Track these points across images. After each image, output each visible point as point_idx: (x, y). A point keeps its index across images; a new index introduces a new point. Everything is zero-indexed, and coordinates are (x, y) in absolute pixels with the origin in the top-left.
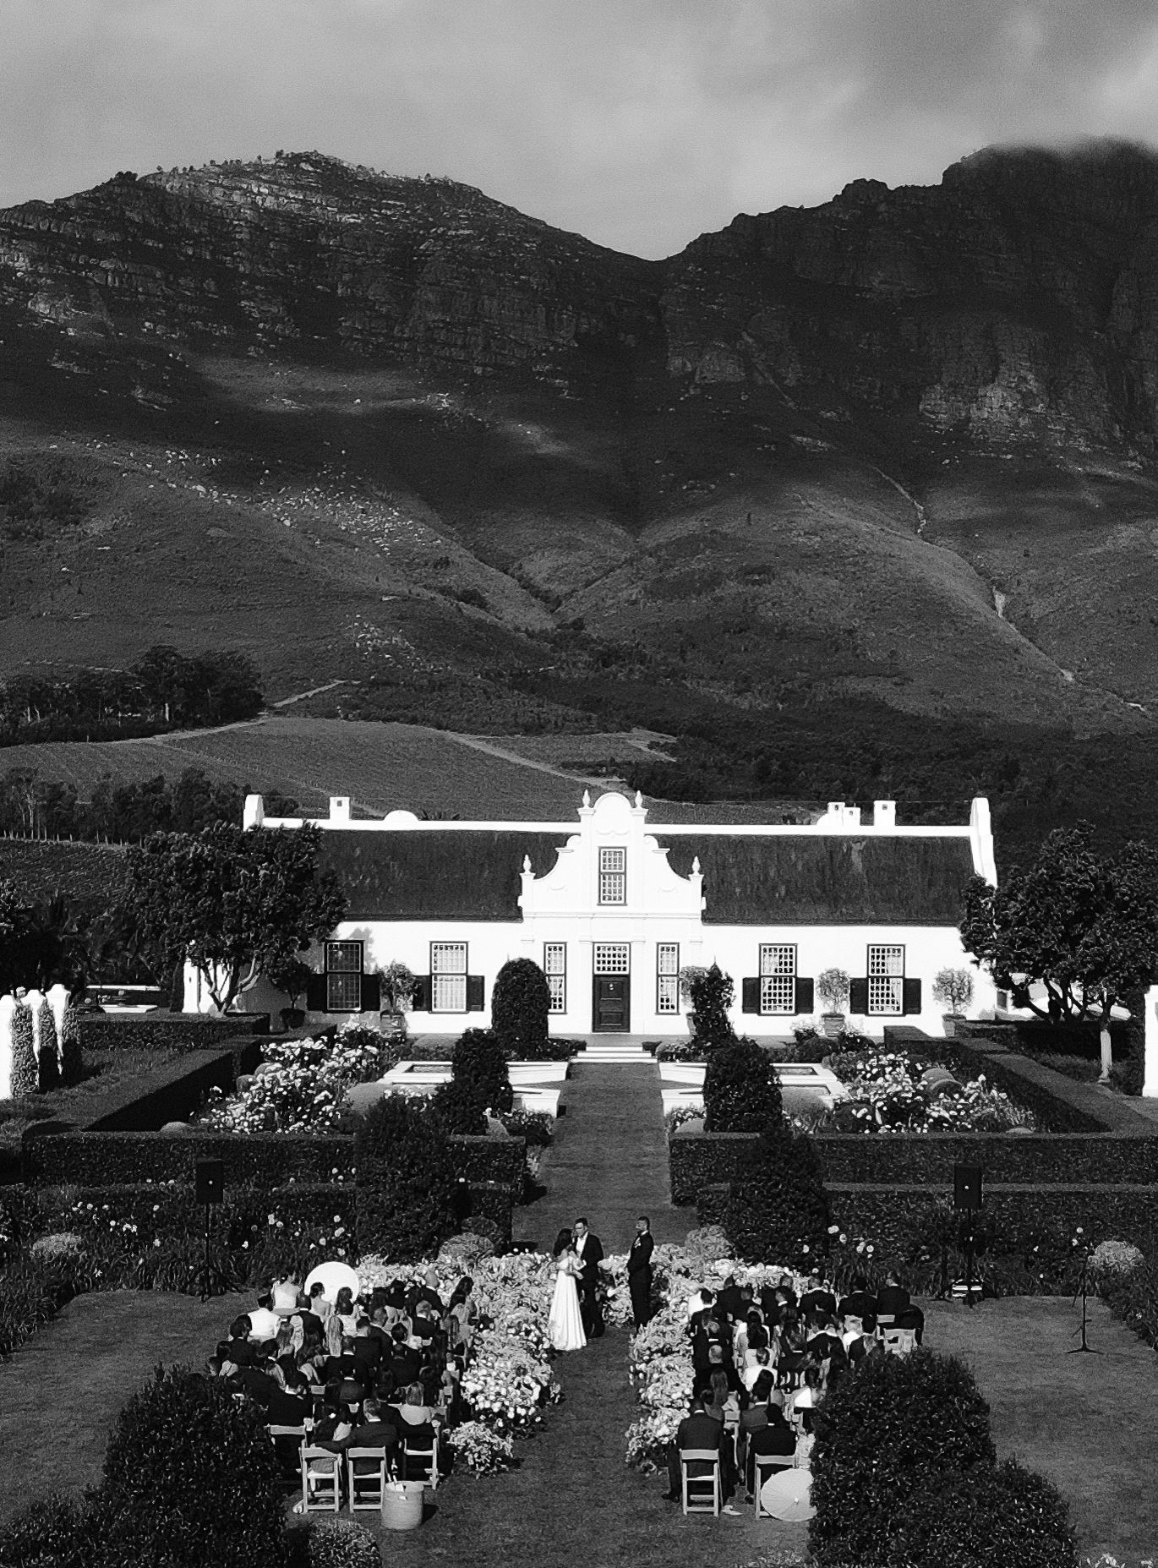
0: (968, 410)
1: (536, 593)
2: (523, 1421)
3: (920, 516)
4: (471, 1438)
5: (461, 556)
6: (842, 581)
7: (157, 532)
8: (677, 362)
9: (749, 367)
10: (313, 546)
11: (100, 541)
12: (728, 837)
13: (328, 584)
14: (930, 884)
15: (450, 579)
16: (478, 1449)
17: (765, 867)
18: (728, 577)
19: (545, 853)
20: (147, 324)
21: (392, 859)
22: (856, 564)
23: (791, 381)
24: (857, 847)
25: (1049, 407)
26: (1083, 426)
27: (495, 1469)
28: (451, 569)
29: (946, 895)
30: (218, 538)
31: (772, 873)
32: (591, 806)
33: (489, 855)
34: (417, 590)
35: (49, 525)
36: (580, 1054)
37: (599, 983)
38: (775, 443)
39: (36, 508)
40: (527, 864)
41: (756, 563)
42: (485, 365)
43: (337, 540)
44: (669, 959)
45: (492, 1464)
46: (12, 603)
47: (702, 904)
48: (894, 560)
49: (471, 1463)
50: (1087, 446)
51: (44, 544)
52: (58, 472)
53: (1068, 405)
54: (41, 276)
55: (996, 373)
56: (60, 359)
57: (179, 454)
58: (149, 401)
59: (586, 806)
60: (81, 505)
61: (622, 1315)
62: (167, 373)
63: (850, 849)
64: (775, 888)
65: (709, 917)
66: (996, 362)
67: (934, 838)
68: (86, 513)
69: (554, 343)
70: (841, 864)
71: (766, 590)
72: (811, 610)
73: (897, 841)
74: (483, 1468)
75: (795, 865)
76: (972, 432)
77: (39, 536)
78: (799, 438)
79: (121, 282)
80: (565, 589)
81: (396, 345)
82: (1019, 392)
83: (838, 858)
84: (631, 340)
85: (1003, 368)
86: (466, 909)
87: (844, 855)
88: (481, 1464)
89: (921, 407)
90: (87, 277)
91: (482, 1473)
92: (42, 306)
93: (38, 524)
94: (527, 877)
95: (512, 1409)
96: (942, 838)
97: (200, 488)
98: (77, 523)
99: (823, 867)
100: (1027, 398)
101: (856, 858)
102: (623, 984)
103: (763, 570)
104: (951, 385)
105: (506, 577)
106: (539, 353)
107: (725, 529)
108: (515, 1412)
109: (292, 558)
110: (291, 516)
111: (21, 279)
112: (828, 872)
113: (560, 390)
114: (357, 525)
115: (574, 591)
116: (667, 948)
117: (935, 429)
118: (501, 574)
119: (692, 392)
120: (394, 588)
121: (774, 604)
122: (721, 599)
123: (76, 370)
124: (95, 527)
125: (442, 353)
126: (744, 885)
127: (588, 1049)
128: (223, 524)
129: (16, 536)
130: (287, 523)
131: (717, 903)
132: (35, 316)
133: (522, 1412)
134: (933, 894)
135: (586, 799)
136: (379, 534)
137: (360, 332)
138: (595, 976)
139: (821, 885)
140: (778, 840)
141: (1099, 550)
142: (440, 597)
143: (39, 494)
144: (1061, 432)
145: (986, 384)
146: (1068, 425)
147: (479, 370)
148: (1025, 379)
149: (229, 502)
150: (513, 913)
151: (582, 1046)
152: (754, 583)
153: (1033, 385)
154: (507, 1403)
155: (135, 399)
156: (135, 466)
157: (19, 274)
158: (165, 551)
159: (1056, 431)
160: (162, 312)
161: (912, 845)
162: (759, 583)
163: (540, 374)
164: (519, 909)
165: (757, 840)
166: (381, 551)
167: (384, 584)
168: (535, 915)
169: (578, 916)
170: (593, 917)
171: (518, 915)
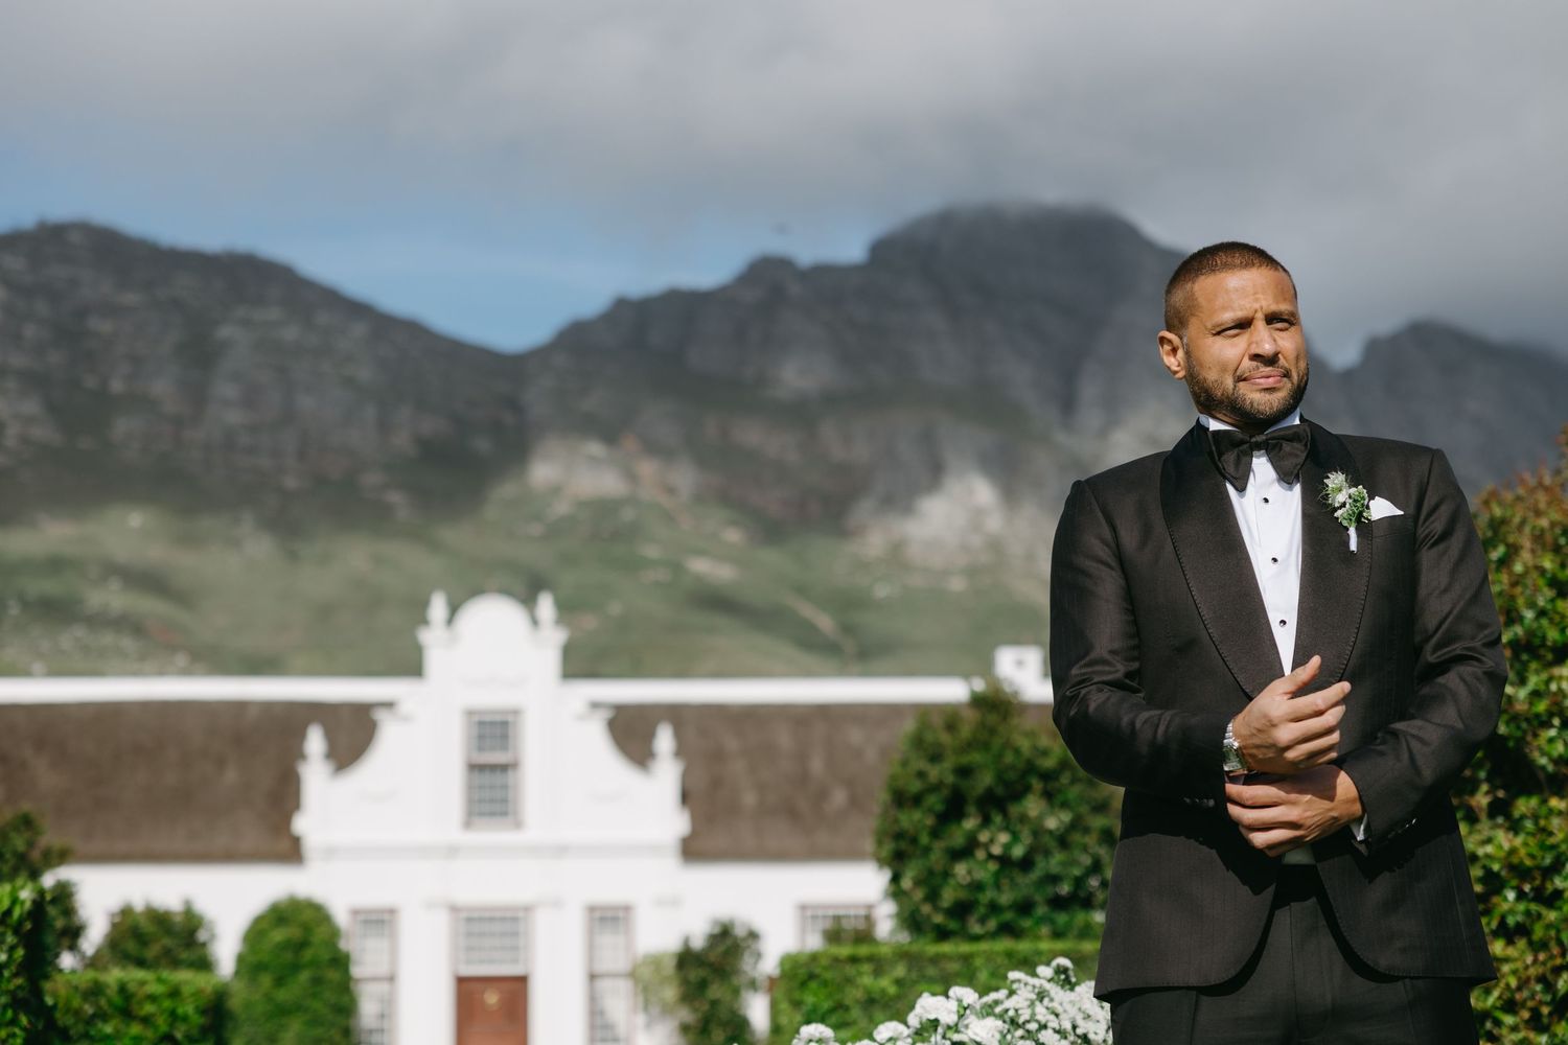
17: (804, 757)
25: (1006, 525)
31: (817, 766)
32: (450, 621)
33: (238, 741)
37: (467, 990)
44: (608, 940)
47: (677, 824)
53: (1029, 524)
59: (438, 626)
64: (823, 795)
65: (693, 850)
66: (937, 471)
76: (911, 556)
78: (697, 566)
85: (947, 478)
94: (314, 773)
102: (516, 989)
106: (369, 464)
116: (608, 918)
126: (762, 789)
131: (711, 821)
135: (438, 607)
138: (461, 981)
140: (824, 710)
150: (283, 848)
153: (984, 497)
164: (297, 841)
165: (783, 711)
168: (331, 852)
169: (424, 852)
170: (452, 851)
171: (290, 852)
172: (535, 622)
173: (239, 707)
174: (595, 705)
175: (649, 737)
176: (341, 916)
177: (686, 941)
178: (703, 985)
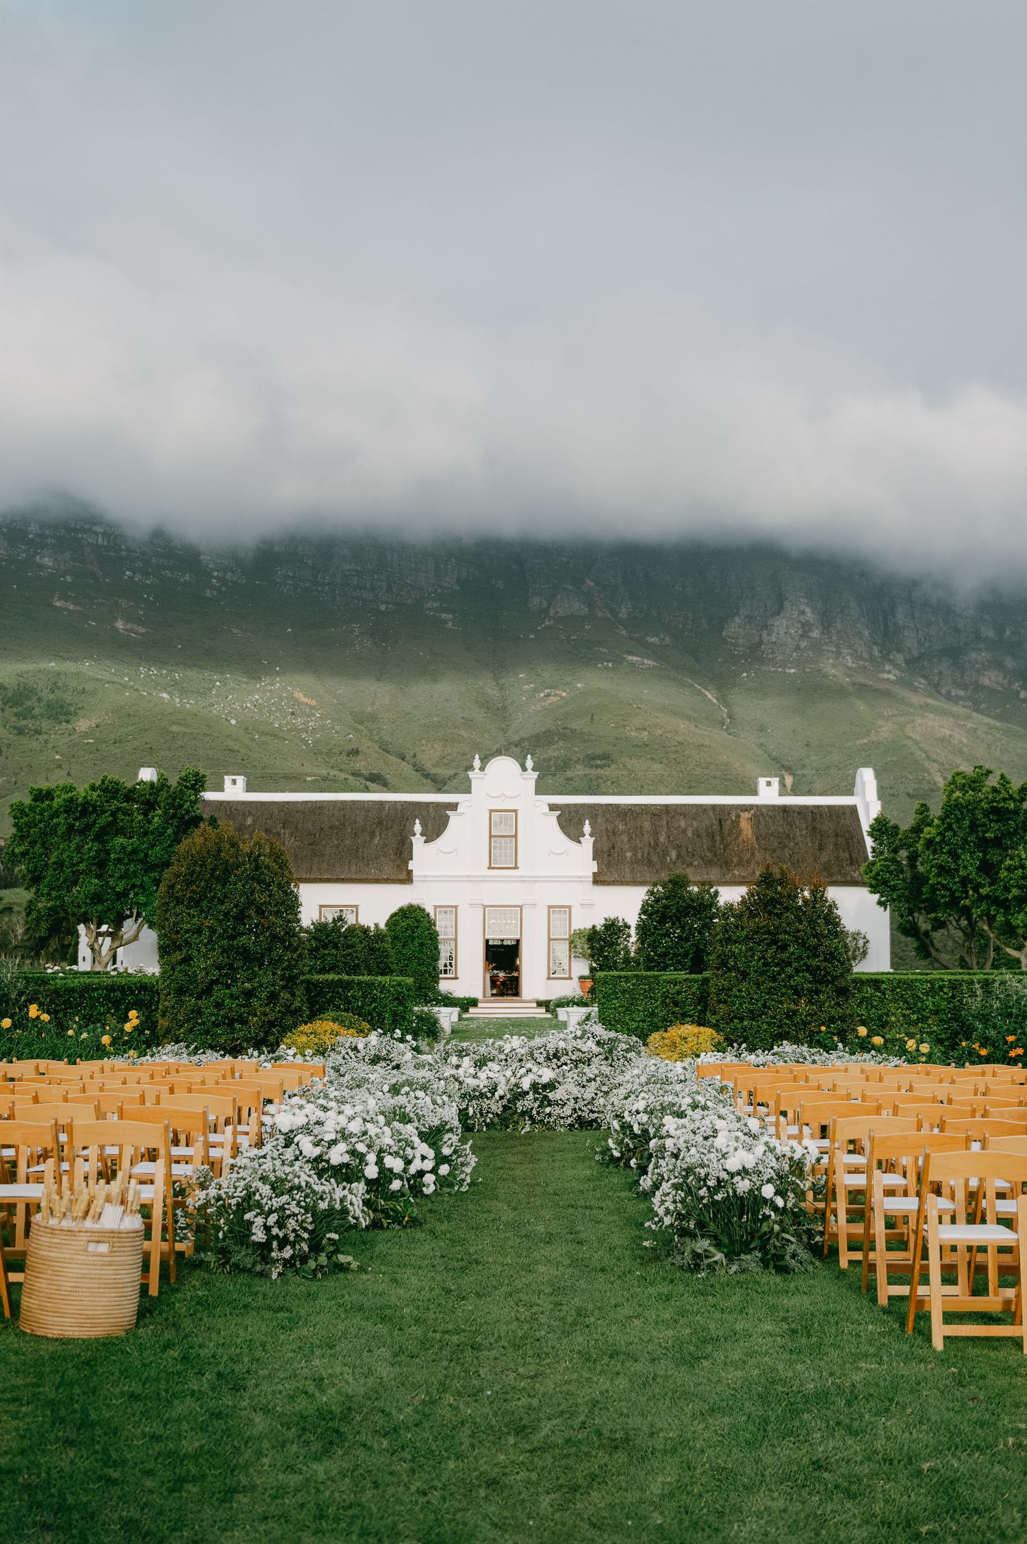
0: (760, 636)
1: (427, 776)
2: (396, 1185)
3: (725, 716)
4: (263, 1179)
5: (369, 747)
6: (666, 765)
7: (130, 728)
8: (536, 600)
9: (591, 606)
10: (253, 740)
11: (86, 735)
12: (617, 806)
13: (263, 768)
14: (821, 848)
15: (360, 764)
16: (276, 1202)
17: (656, 833)
18: (576, 762)
19: (436, 819)
20: (128, 573)
21: (283, 827)
22: (677, 752)
23: (623, 614)
24: (745, 815)
25: (823, 633)
26: (850, 647)
27: (323, 1259)
28: (361, 757)
29: (837, 858)
30: (178, 733)
31: (662, 838)
32: (482, 769)
33: (380, 823)
34: (333, 772)
35: (46, 724)
36: (472, 1010)
38: (613, 661)
39: (37, 711)
40: (418, 828)
41: (599, 752)
42: (386, 603)
43: (271, 735)
44: (560, 923)
45: (316, 1247)
46: (15, 783)
47: (593, 867)
48: (706, 749)
49: (259, 1236)
50: (853, 662)
51: (41, 738)
52: (55, 683)
53: (838, 632)
54: (47, 537)
55: (781, 607)
56: (60, 599)
57: (149, 670)
58: (127, 630)
59: (477, 770)
60: (72, 709)
61: (567, 1111)
62: (142, 609)
63: (738, 816)
64: (665, 853)
65: (598, 880)
66: (781, 600)
67: (822, 806)
68: (76, 714)
69: (441, 587)
70: (730, 833)
71: (607, 772)
72: (642, 787)
73: (785, 809)
74: (288, 1253)
75: (684, 832)
76: (763, 652)
77: (38, 732)
78: (630, 658)
79: (109, 542)
80: (451, 772)
81: (319, 589)
82: (799, 622)
83: (727, 825)
84: (500, 584)
85: (787, 604)
86: (356, 873)
87: (733, 822)
88: (283, 1242)
89: (724, 634)
90: (82, 538)
91: (288, 1263)
92: (47, 559)
93: (38, 723)
94: (418, 841)
95: (371, 1158)
96: (829, 807)
97: (165, 695)
98: (68, 722)
99: (713, 833)
100: (806, 627)
101: (746, 826)
103: (605, 757)
104: (746, 617)
105: (403, 764)
106: (430, 595)
107: (574, 726)
108: (380, 1162)
109: (236, 748)
110: (236, 718)
111: (32, 540)
112: (718, 838)
113: (446, 621)
114: (287, 723)
115: (456, 774)
116: (559, 911)
117: (735, 650)
118: (400, 761)
119: (547, 623)
120: (315, 771)
121: (613, 783)
122: (571, 779)
123: (71, 607)
124: (83, 725)
125: (355, 594)
126: (634, 850)
127: (480, 1005)
128: (182, 722)
129: (20, 732)
130: (233, 722)
131: (608, 865)
132: (42, 567)
133: (395, 1164)
134: (824, 858)
135: (477, 762)
136: (305, 730)
137: (292, 578)
138: (487, 942)
139: (712, 849)
140: (667, 807)
141: (865, 741)
142: (351, 777)
143: (39, 700)
144: (833, 652)
145: (773, 615)
146: (838, 647)
147: (383, 607)
148: (803, 612)
149: (188, 706)
150: (404, 876)
151: (474, 1003)
152: (597, 767)
153: (810, 616)
154: (361, 1148)
155: (116, 629)
156: (116, 679)
157: (30, 536)
158: (137, 743)
159: (829, 651)
160: (139, 564)
161: (799, 813)
162: (602, 767)
163: (430, 610)
164: (410, 873)
165: (645, 809)
166: (306, 743)
167: (308, 768)
168: (425, 879)
169: (469, 879)
170: (483, 879)
171: (408, 878)
172: (524, 769)
173: (382, 803)
174: (553, 807)
175: (581, 824)
176: (429, 910)
177: (594, 927)
178: (602, 949)
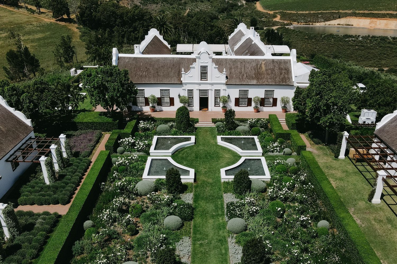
14: (281, 74)
17: (241, 68)
21: (150, 67)
24: (263, 63)
29: (285, 77)
31: (243, 70)
33: (174, 65)
37: (201, 99)
40: (183, 70)
70: (260, 68)
73: (273, 61)
75: (248, 68)
87: (260, 65)
94: (183, 73)
96: (284, 60)
101: (263, 66)
112: (256, 70)
116: (217, 91)
139: (255, 74)
140: (244, 60)
164: (181, 81)
165: (239, 60)
